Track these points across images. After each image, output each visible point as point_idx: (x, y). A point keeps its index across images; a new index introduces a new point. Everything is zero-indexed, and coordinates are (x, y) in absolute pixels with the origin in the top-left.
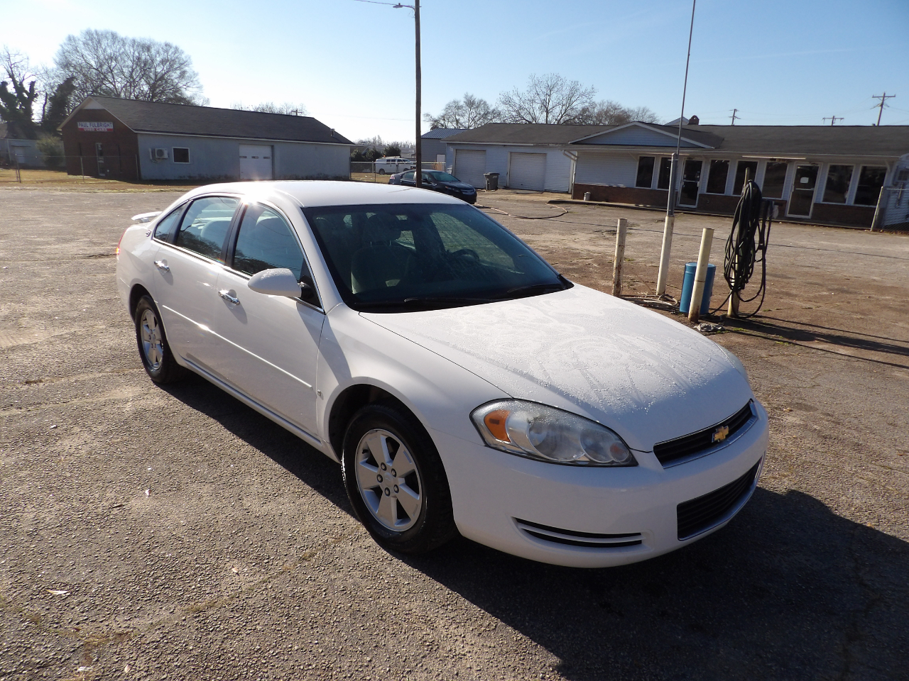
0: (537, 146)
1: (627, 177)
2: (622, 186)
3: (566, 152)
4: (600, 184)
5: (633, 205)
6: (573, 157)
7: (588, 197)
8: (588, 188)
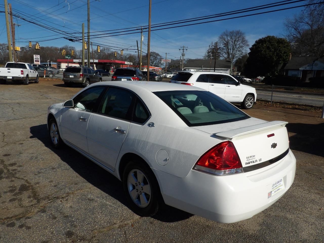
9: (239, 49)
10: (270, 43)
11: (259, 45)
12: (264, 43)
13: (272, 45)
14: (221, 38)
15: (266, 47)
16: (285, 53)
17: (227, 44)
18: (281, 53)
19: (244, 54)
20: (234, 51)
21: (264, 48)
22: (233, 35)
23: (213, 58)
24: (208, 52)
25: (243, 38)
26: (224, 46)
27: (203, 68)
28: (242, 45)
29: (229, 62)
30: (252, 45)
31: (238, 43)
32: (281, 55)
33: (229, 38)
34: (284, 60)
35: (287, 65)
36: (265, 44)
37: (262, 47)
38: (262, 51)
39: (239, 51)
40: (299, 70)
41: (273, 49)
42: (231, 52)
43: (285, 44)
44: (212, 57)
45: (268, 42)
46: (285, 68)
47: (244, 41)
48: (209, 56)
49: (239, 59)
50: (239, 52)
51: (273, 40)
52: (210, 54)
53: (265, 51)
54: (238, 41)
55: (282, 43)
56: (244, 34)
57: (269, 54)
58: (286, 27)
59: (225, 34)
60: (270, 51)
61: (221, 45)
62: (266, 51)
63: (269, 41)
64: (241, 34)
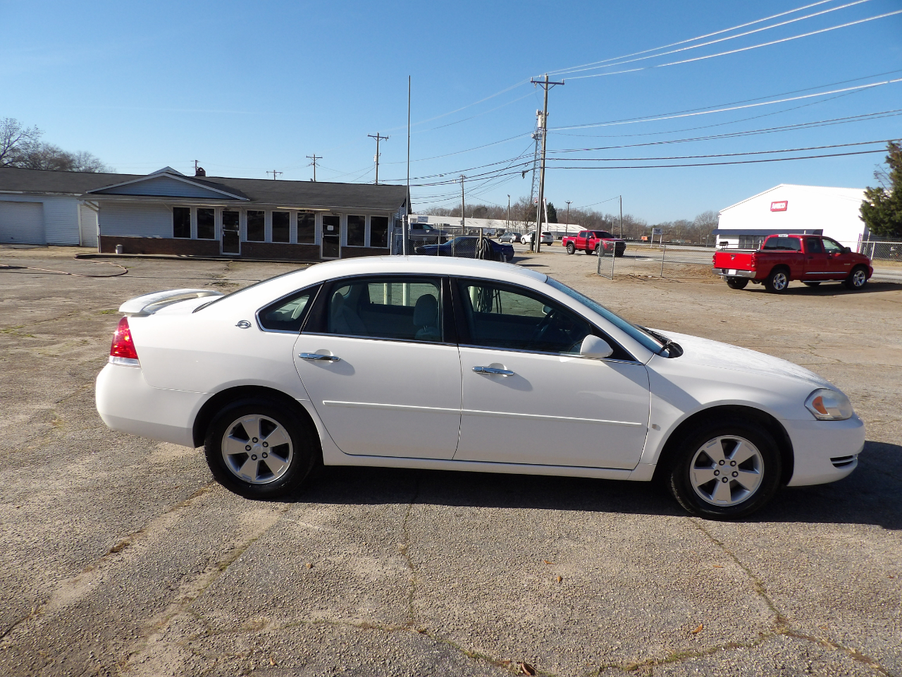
0: (28, 193)
1: (164, 228)
2: (158, 237)
3: (87, 203)
4: (133, 236)
5: (175, 256)
6: (95, 208)
7: (121, 250)
8: (119, 240)
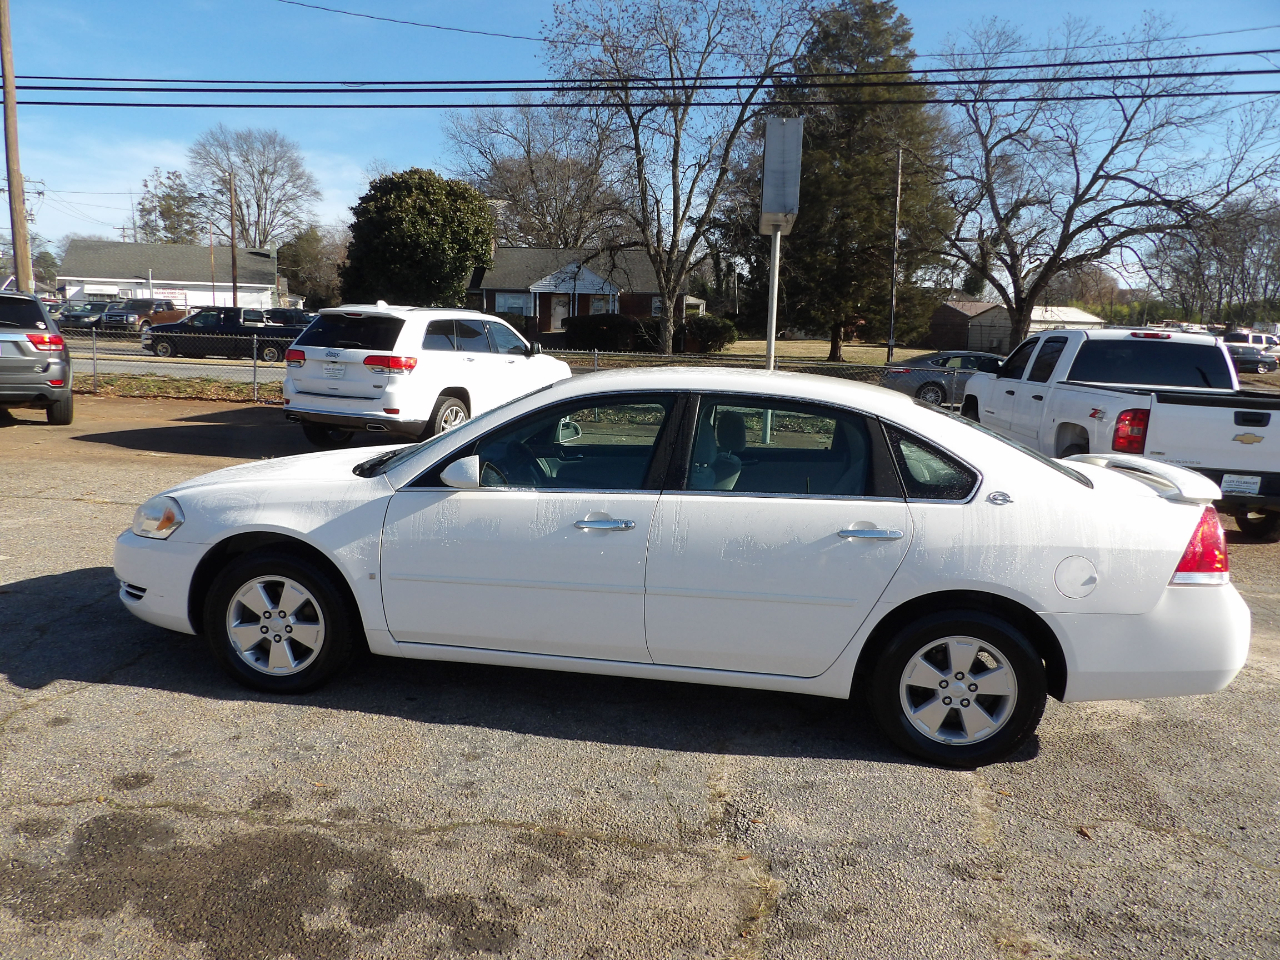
9: (284, 208)
10: (427, 194)
11: (388, 201)
12: (405, 193)
13: (431, 203)
14: (201, 154)
15: (414, 207)
16: (477, 232)
17: (227, 185)
18: (466, 230)
19: (304, 227)
20: (263, 212)
21: (406, 211)
22: (251, 148)
23: (169, 235)
24: (145, 212)
25: (294, 165)
26: (219, 191)
27: (151, 281)
28: (295, 191)
29: (263, 259)
30: (360, 198)
31: (278, 181)
32: (466, 239)
33: (236, 159)
34: (478, 258)
35: (487, 274)
36: (409, 196)
37: (401, 207)
38: (401, 220)
39: (286, 214)
40: (527, 291)
41: (438, 216)
42: (251, 214)
43: (471, 202)
44: (162, 234)
45: (416, 189)
46: (484, 285)
47: (300, 177)
48: (148, 228)
49: (287, 245)
50: (286, 219)
51: (432, 186)
52: (153, 217)
53: (413, 224)
54: (273, 174)
55: (464, 198)
56: (294, 146)
57: (427, 233)
58: (451, 142)
59: (217, 140)
60: (431, 223)
61: (208, 183)
62: (416, 222)
63: (420, 187)
64: (282, 146)
